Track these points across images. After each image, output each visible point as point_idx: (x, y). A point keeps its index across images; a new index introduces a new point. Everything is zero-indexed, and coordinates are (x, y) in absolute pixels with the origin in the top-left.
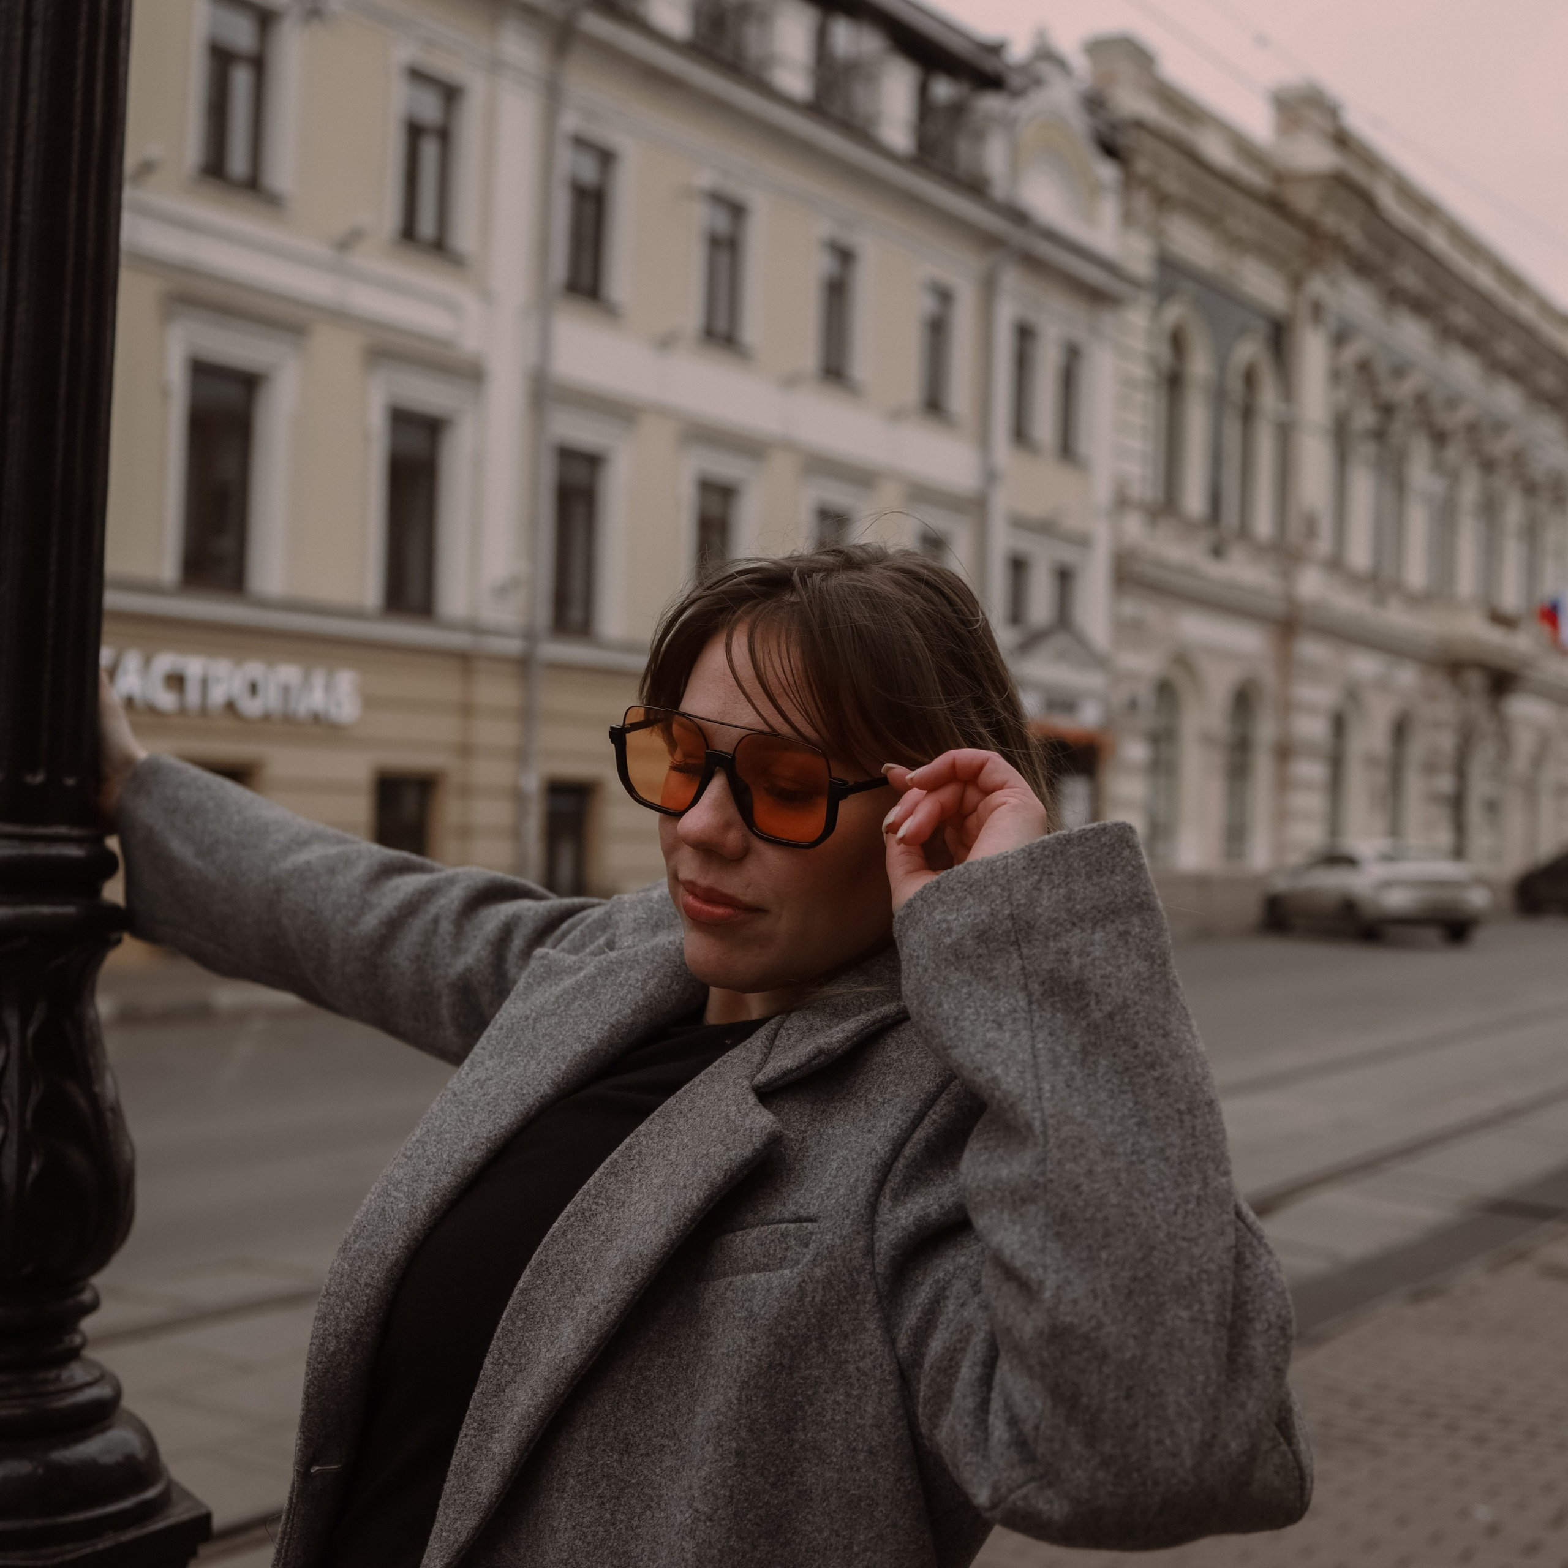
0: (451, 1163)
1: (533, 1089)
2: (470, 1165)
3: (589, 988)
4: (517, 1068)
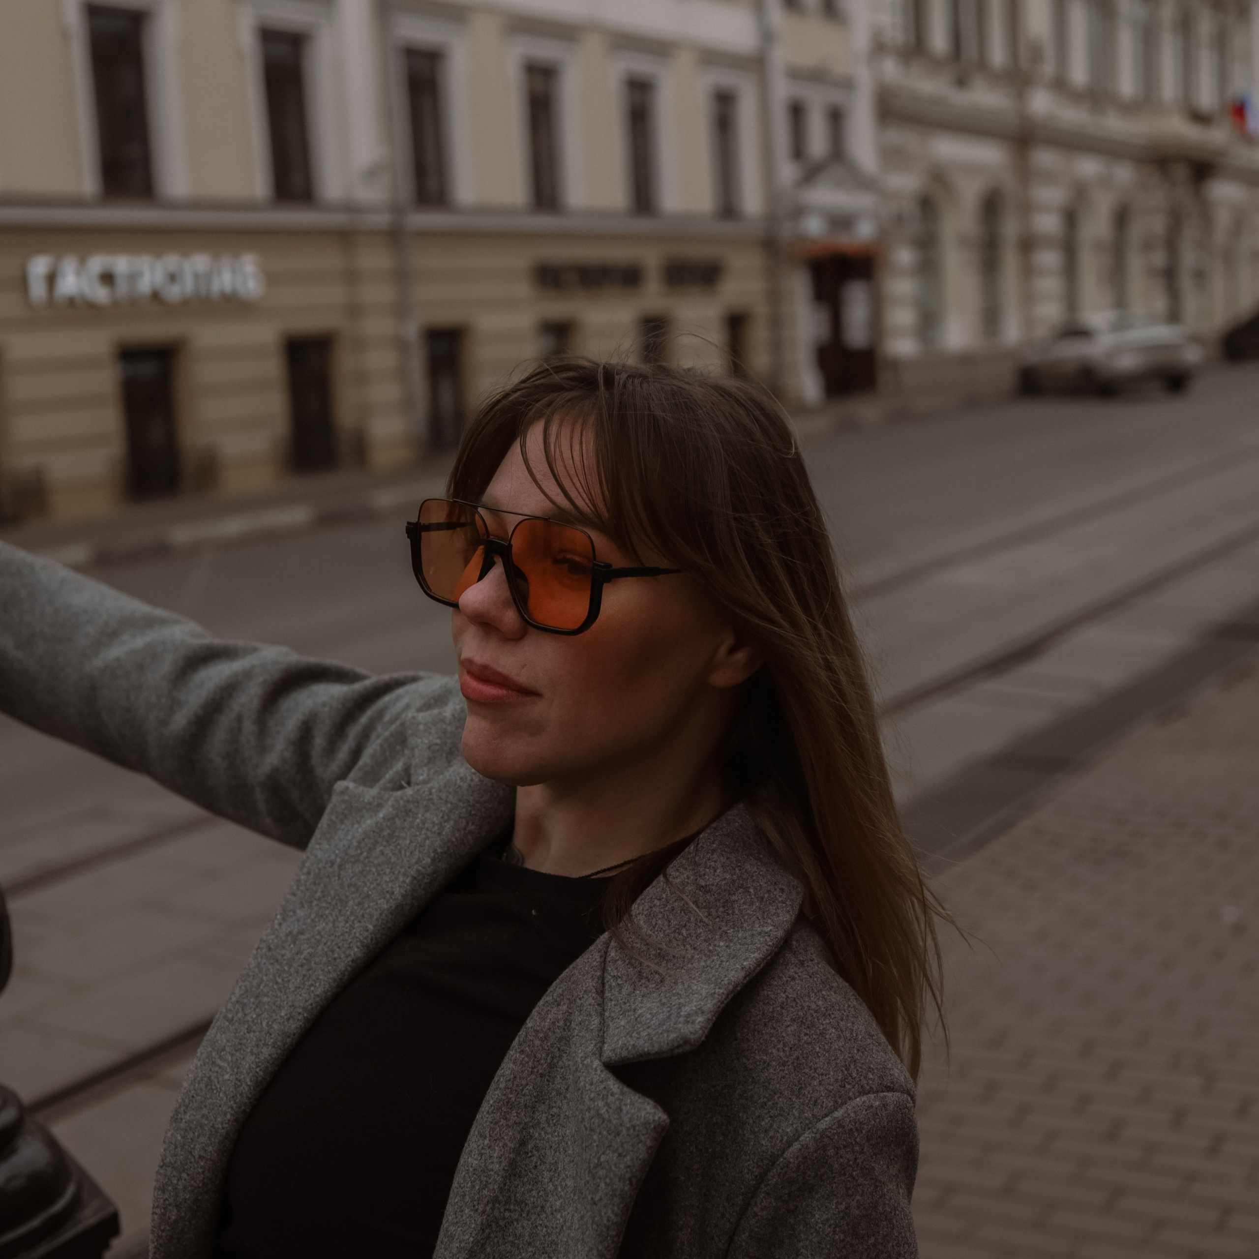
0: (271, 1035)
1: (344, 952)
2: (289, 1037)
3: (388, 831)
4: (327, 924)
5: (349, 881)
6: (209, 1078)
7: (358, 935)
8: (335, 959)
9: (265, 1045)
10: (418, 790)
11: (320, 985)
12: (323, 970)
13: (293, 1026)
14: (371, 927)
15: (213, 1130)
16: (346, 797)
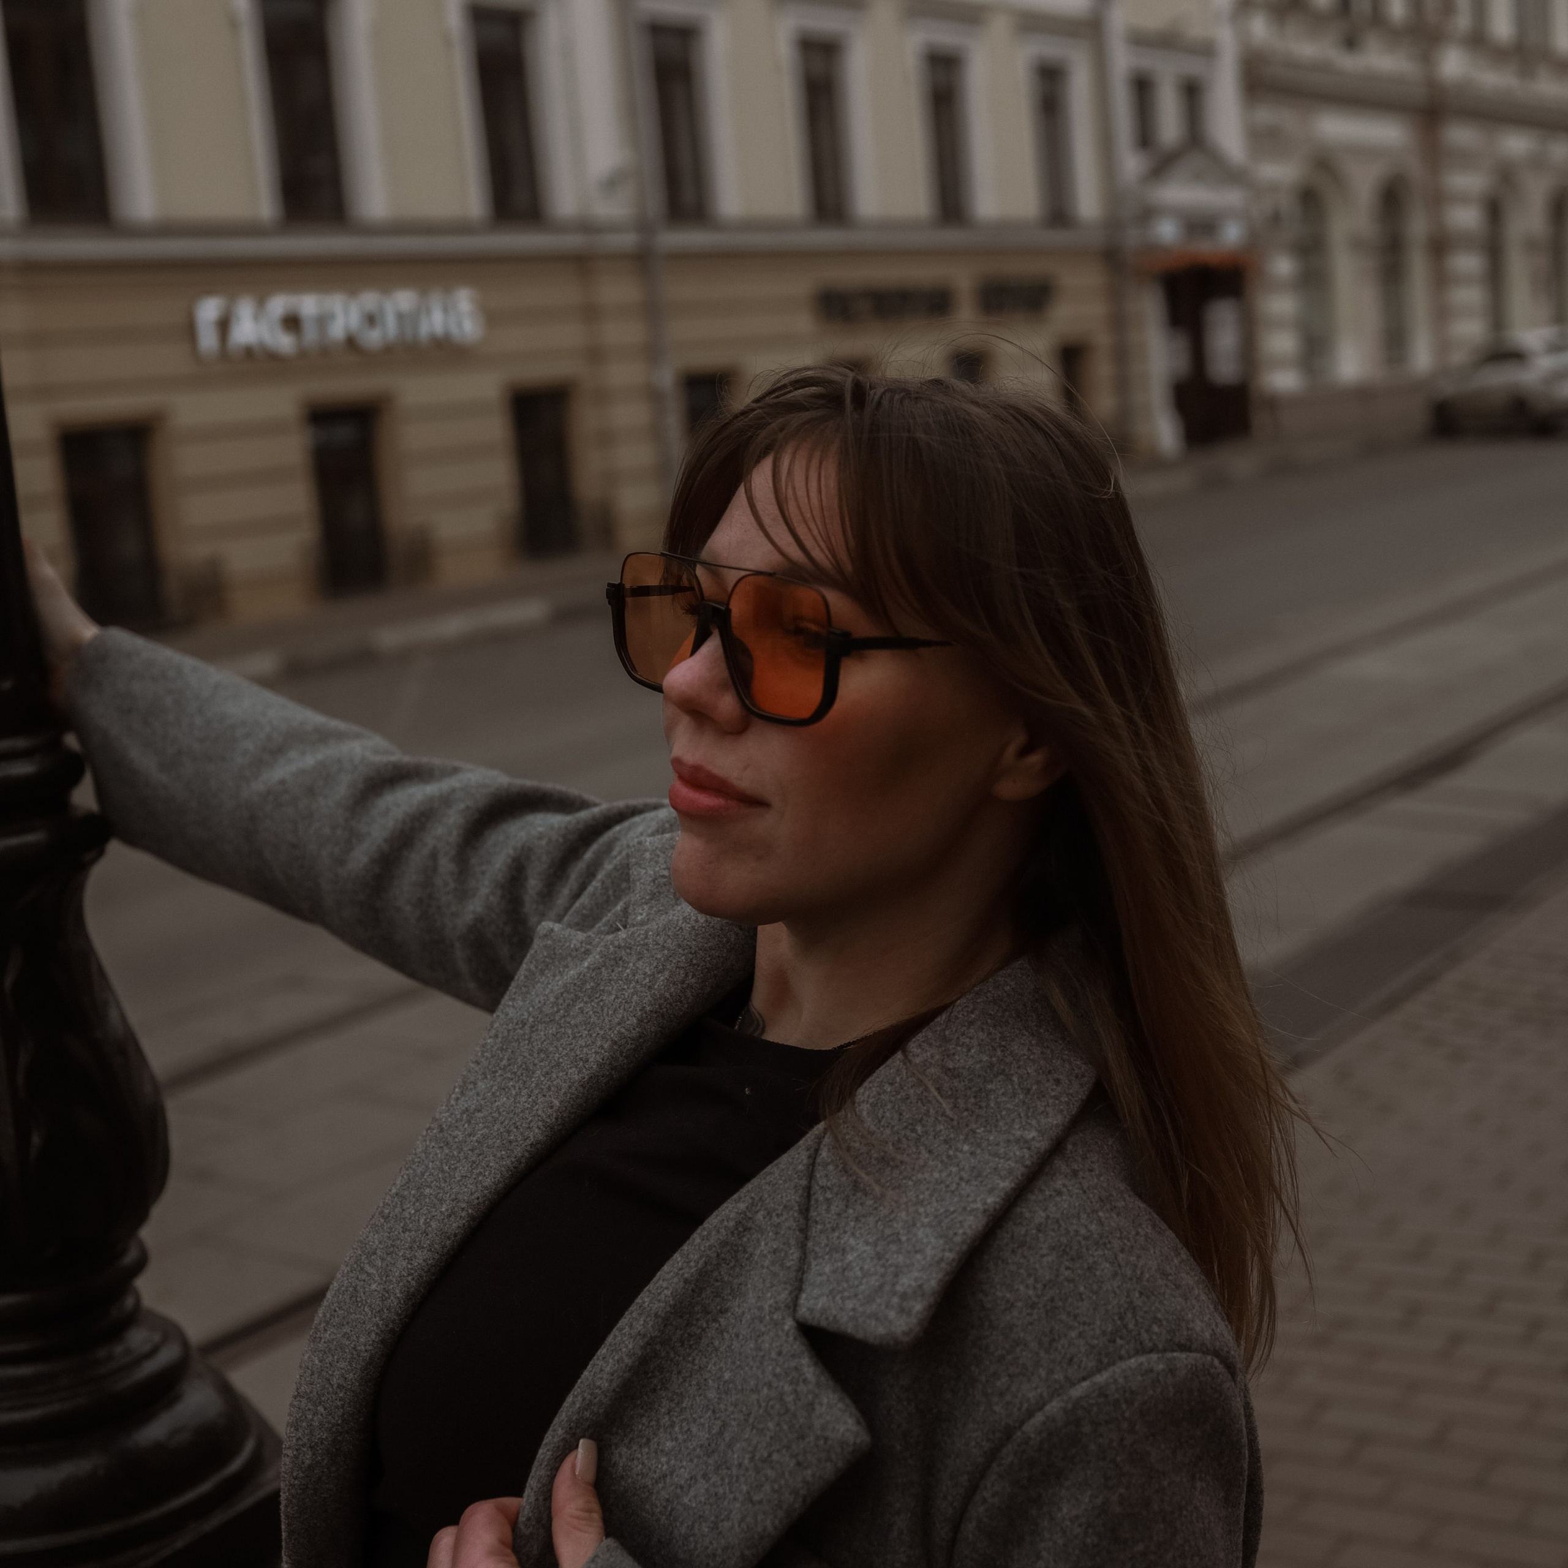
1: (522, 1134)
3: (592, 984)
4: (508, 1098)
5: (540, 1046)
6: (355, 1288)
7: (540, 1112)
8: (510, 1142)
9: (420, 1247)
10: (633, 933)
11: (490, 1174)
12: (494, 1156)
14: (556, 1103)
15: (355, 1353)
16: (549, 942)
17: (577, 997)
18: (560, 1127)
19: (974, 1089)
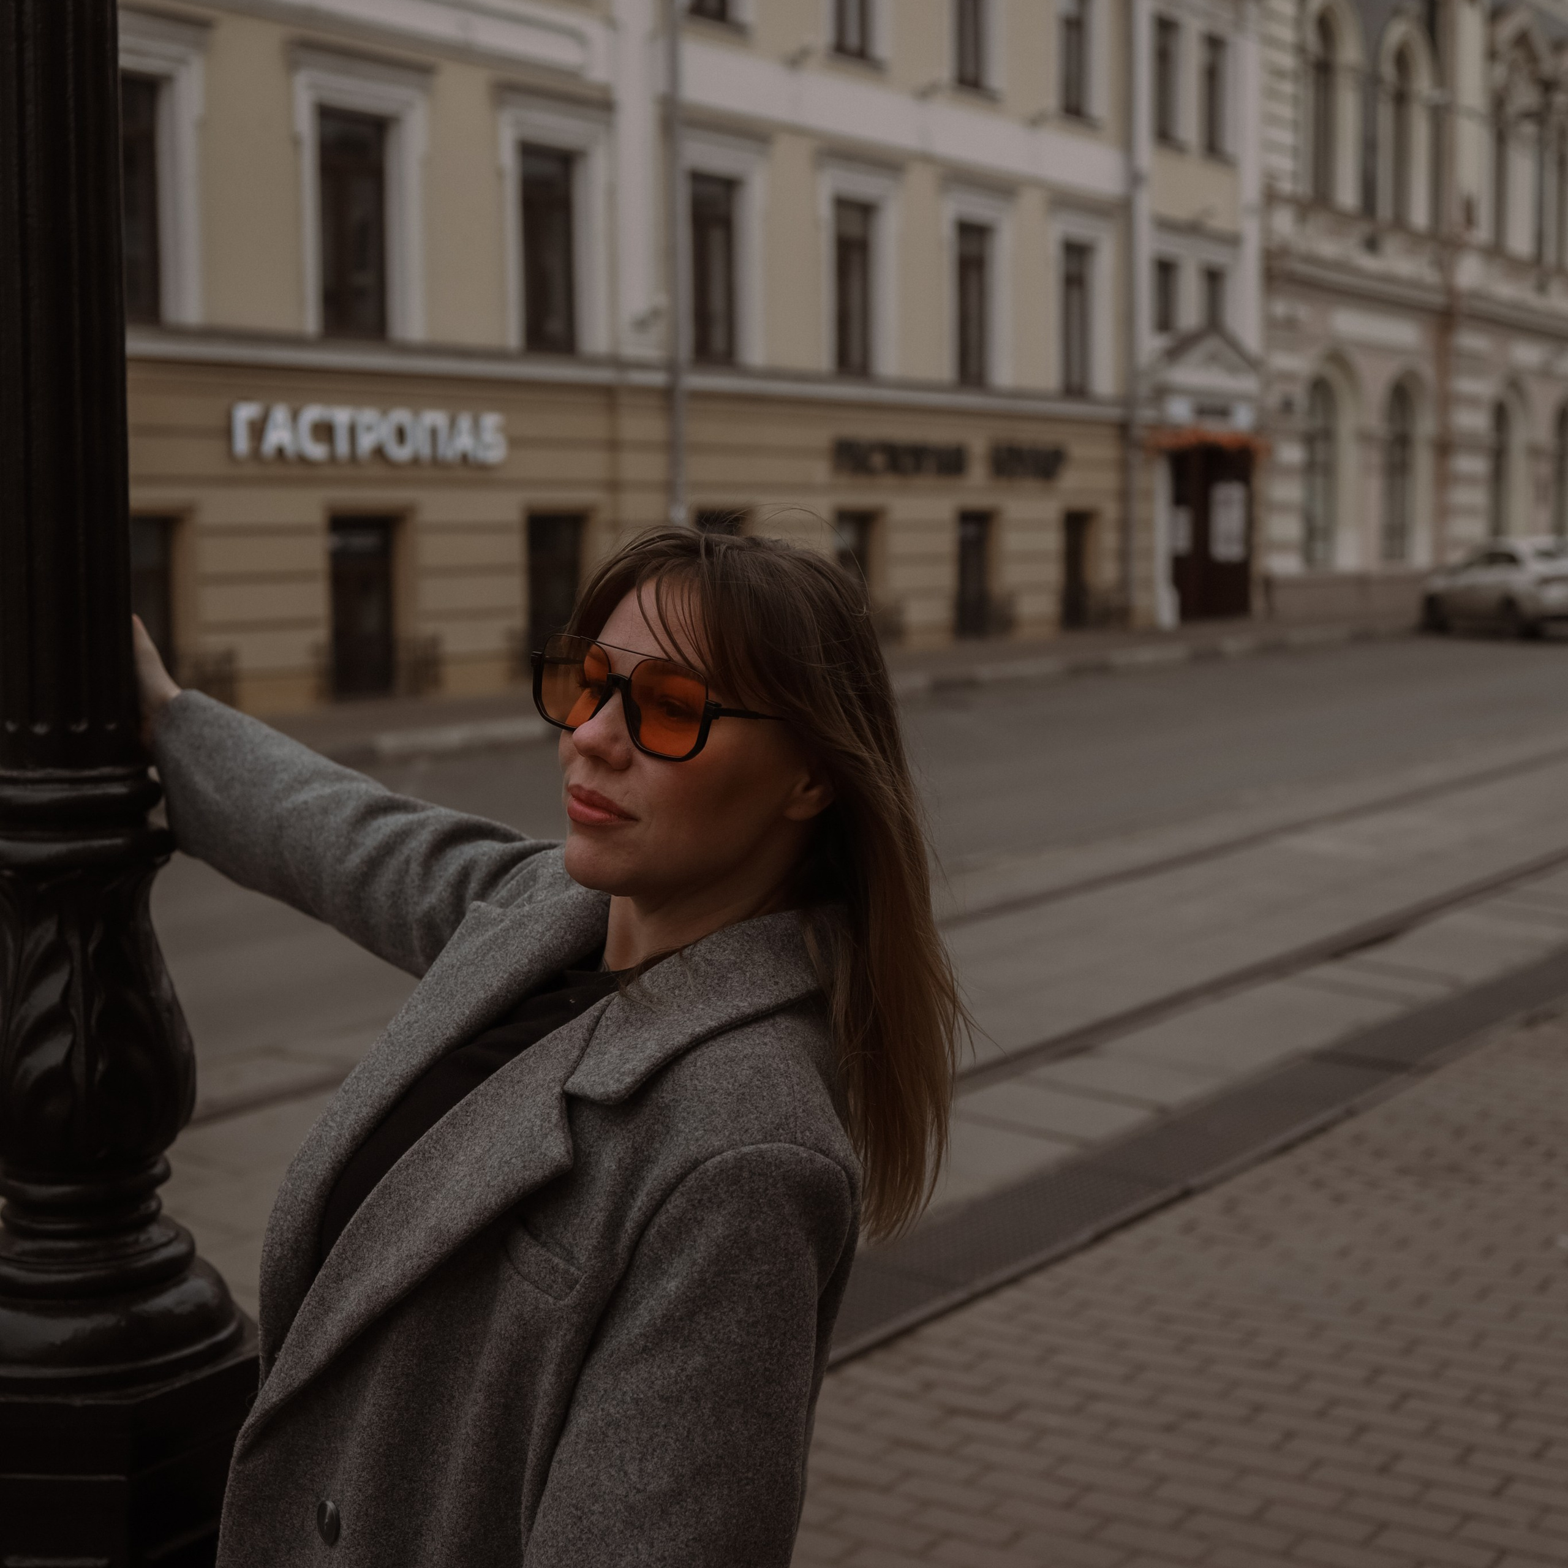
1: (442, 1032)
2: (385, 1099)
3: (502, 940)
4: (437, 1013)
6: (321, 1137)
7: (456, 1018)
8: (433, 1037)
9: (366, 1105)
10: (534, 907)
11: (417, 1058)
12: (422, 1046)
13: (390, 1090)
14: (467, 1012)
15: (314, 1177)
16: (477, 915)
17: (491, 948)
18: (468, 1028)
19: (719, 975)
